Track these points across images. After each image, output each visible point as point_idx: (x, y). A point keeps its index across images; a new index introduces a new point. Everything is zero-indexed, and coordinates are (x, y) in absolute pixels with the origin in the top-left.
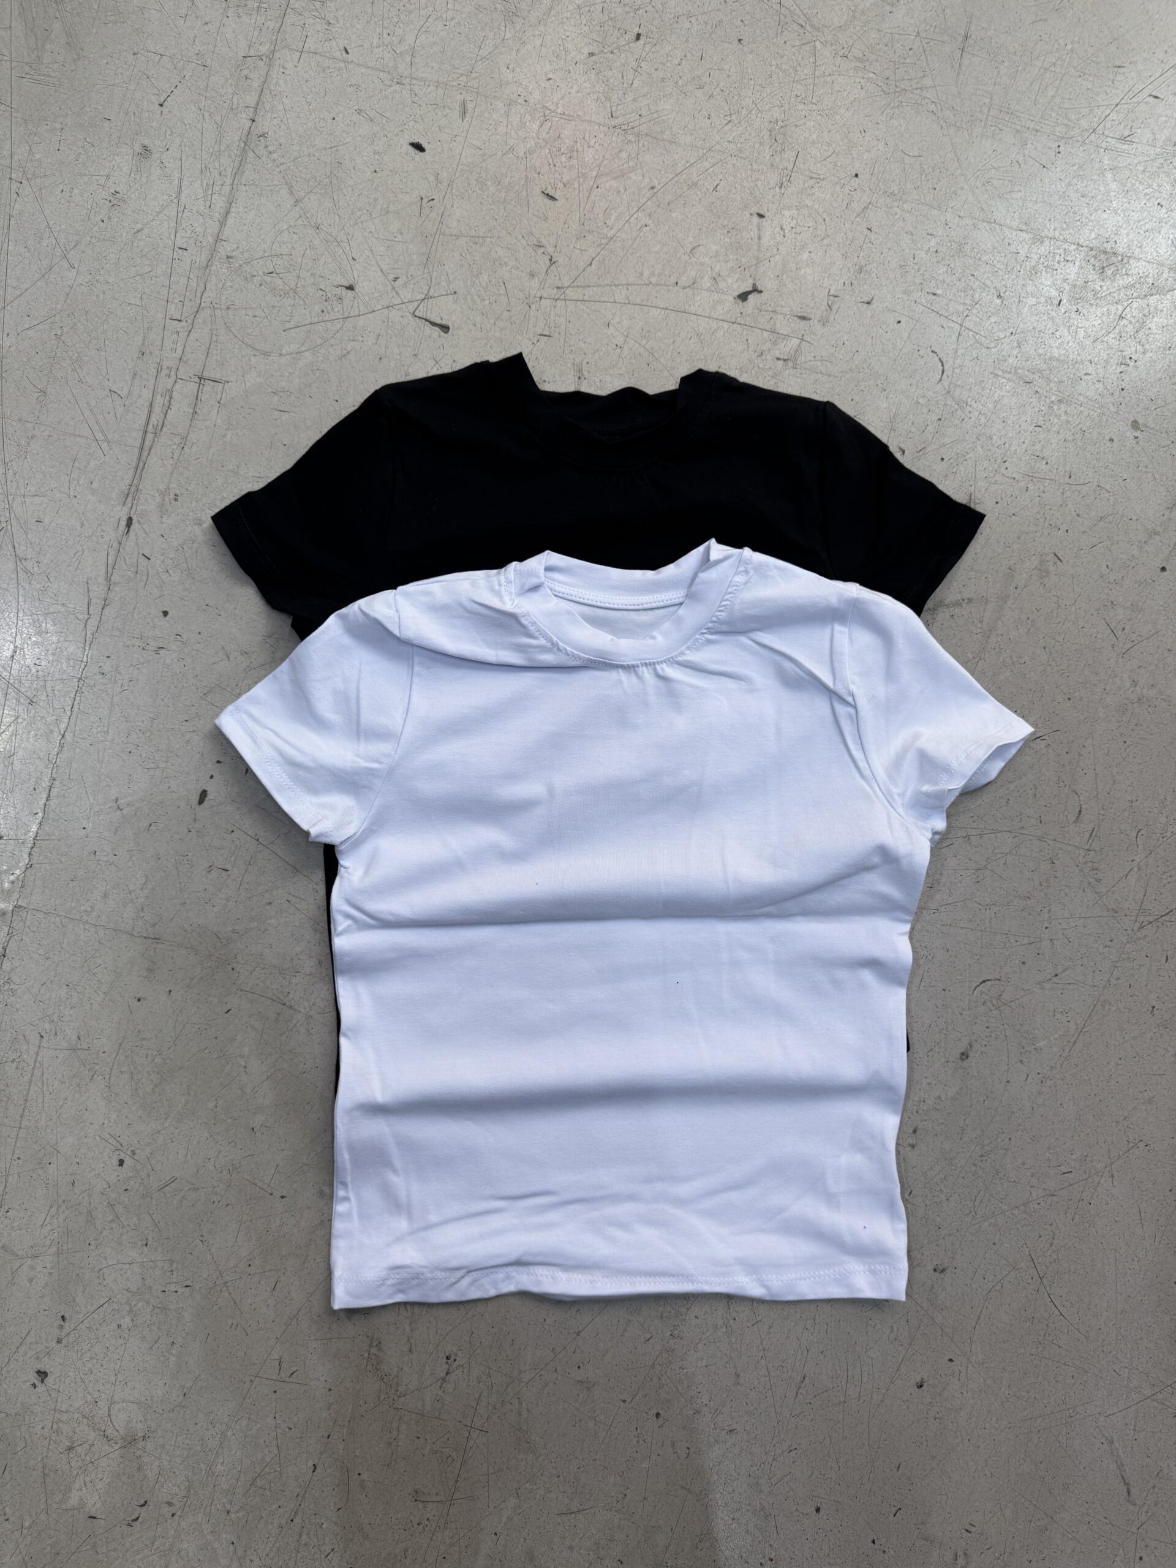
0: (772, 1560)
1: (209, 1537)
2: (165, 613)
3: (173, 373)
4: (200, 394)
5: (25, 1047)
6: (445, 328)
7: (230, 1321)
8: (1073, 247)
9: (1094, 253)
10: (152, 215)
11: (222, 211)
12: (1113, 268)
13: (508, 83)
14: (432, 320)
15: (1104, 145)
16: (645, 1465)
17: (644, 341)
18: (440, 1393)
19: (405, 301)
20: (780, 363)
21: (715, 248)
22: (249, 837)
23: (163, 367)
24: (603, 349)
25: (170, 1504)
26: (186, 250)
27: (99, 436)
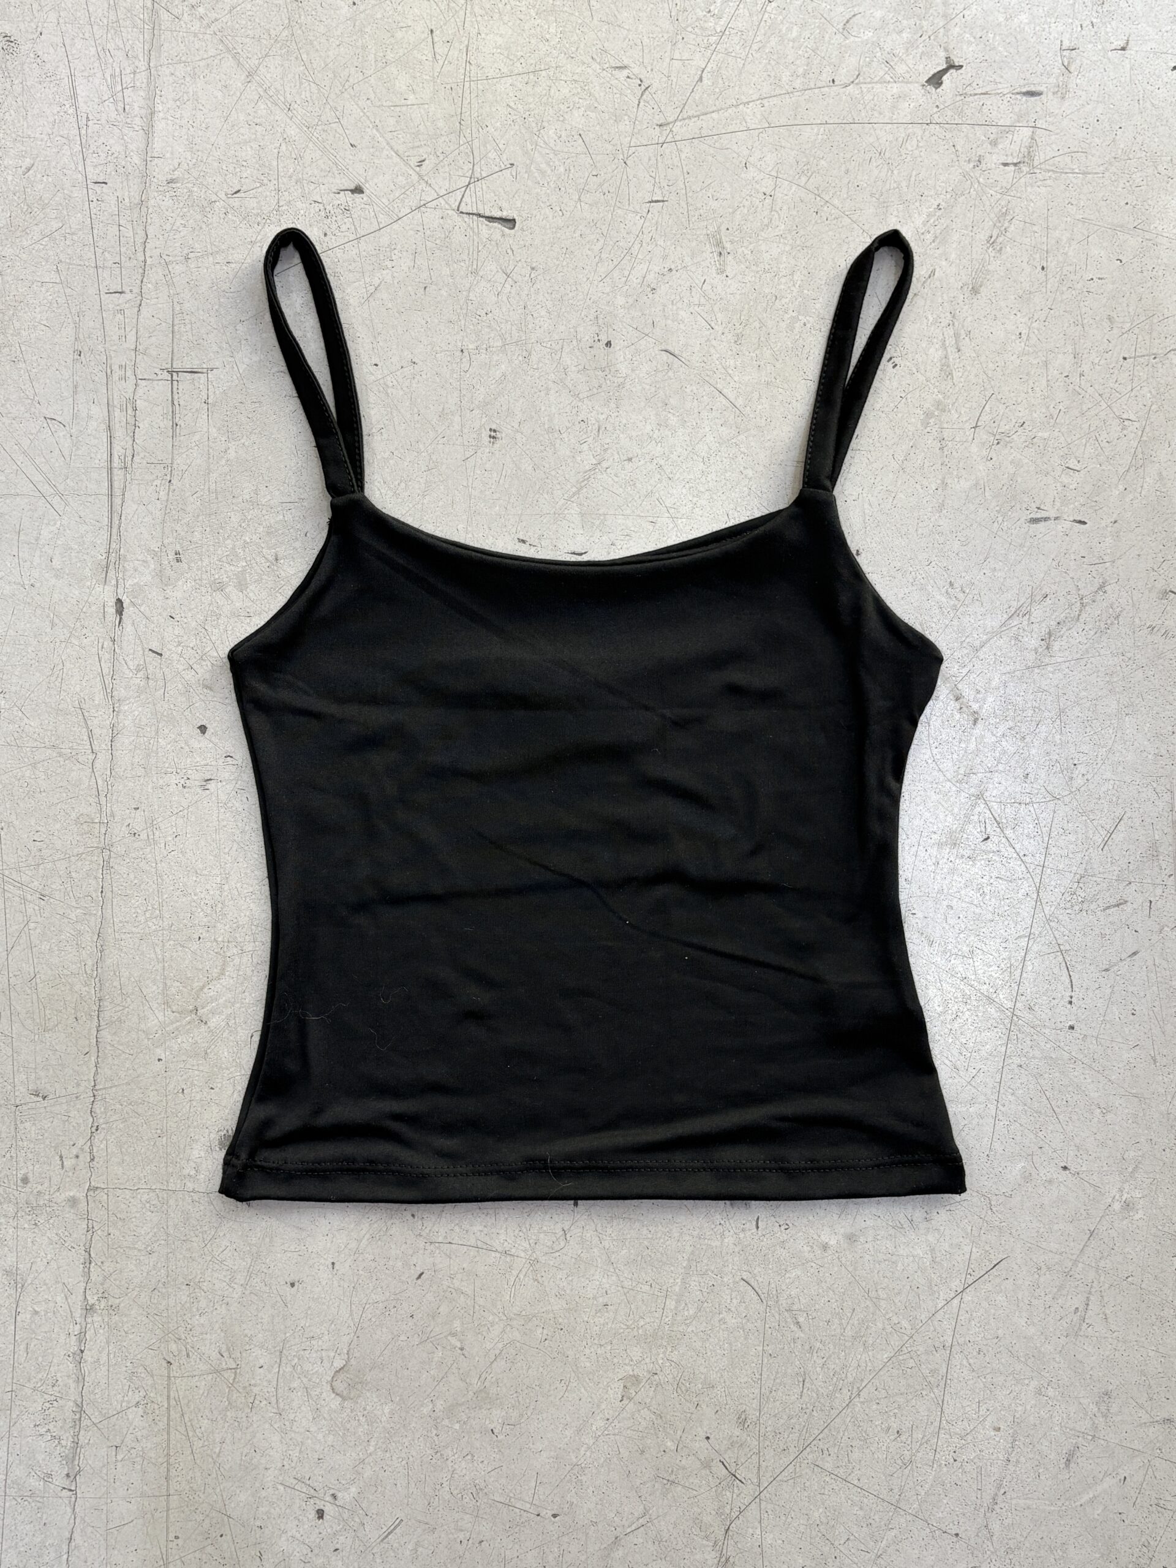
3: (129, 373)
4: (176, 397)
5: (150, 1382)
6: (510, 222)
10: (42, 140)
11: (143, 112)
14: (487, 215)
17: (804, 179)
19: (444, 192)
20: (1012, 168)
23: (115, 367)
24: (747, 204)
26: (106, 183)
27: (46, 489)
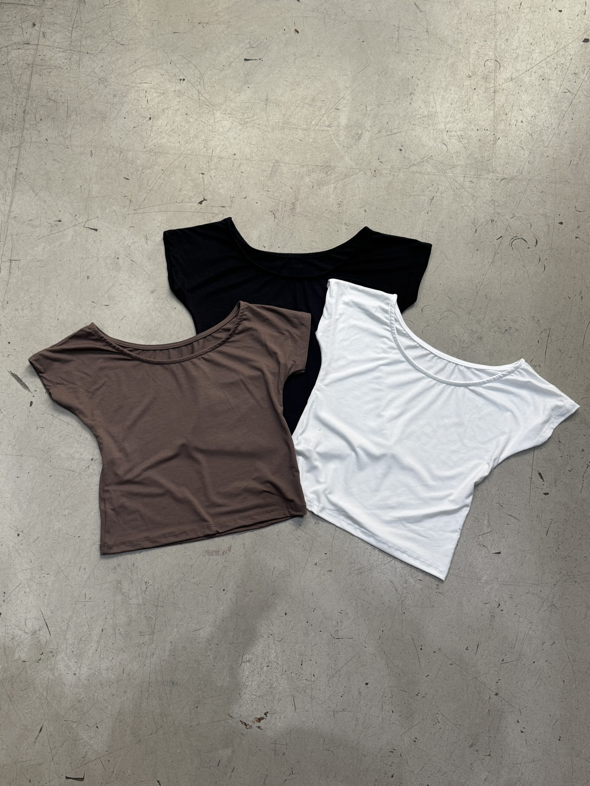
0: (271, 635)
1: (67, 662)
2: (9, 343)
7: (65, 584)
8: (315, 167)
9: (323, 167)
12: (330, 172)
13: (106, 142)
15: (321, 129)
16: (222, 608)
18: (144, 596)
21: (188, 188)
22: (50, 416)
25: (51, 652)
